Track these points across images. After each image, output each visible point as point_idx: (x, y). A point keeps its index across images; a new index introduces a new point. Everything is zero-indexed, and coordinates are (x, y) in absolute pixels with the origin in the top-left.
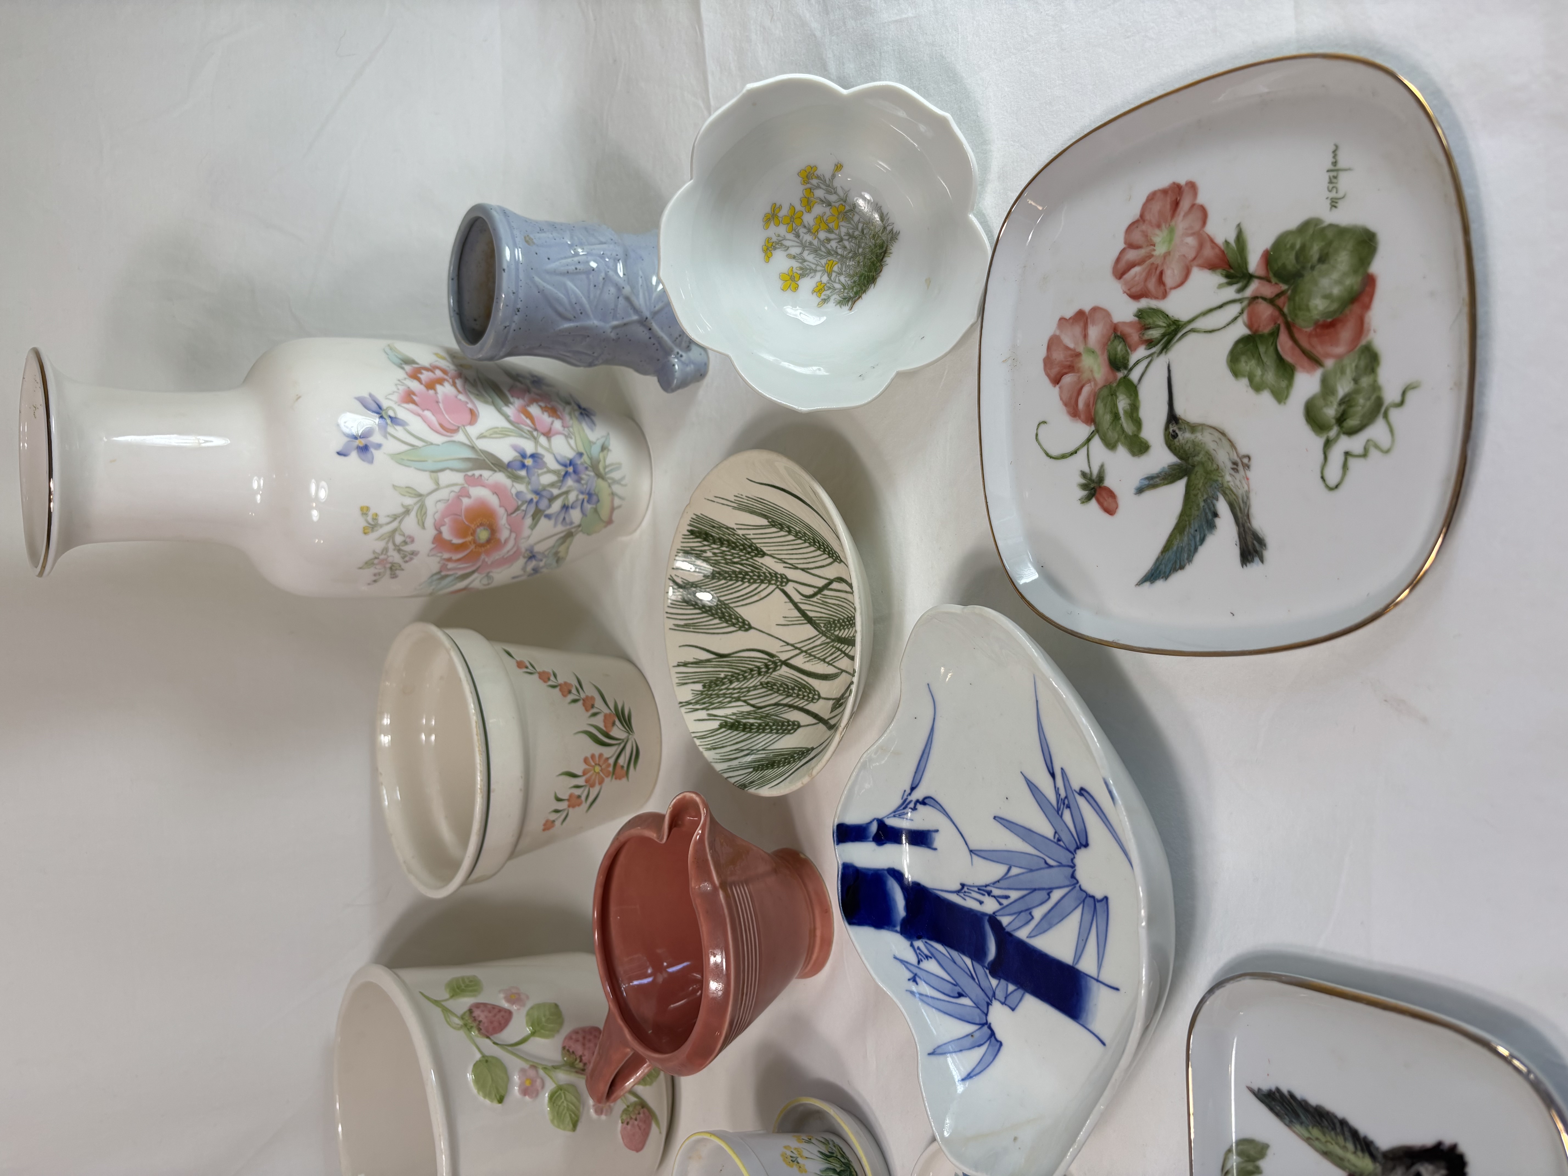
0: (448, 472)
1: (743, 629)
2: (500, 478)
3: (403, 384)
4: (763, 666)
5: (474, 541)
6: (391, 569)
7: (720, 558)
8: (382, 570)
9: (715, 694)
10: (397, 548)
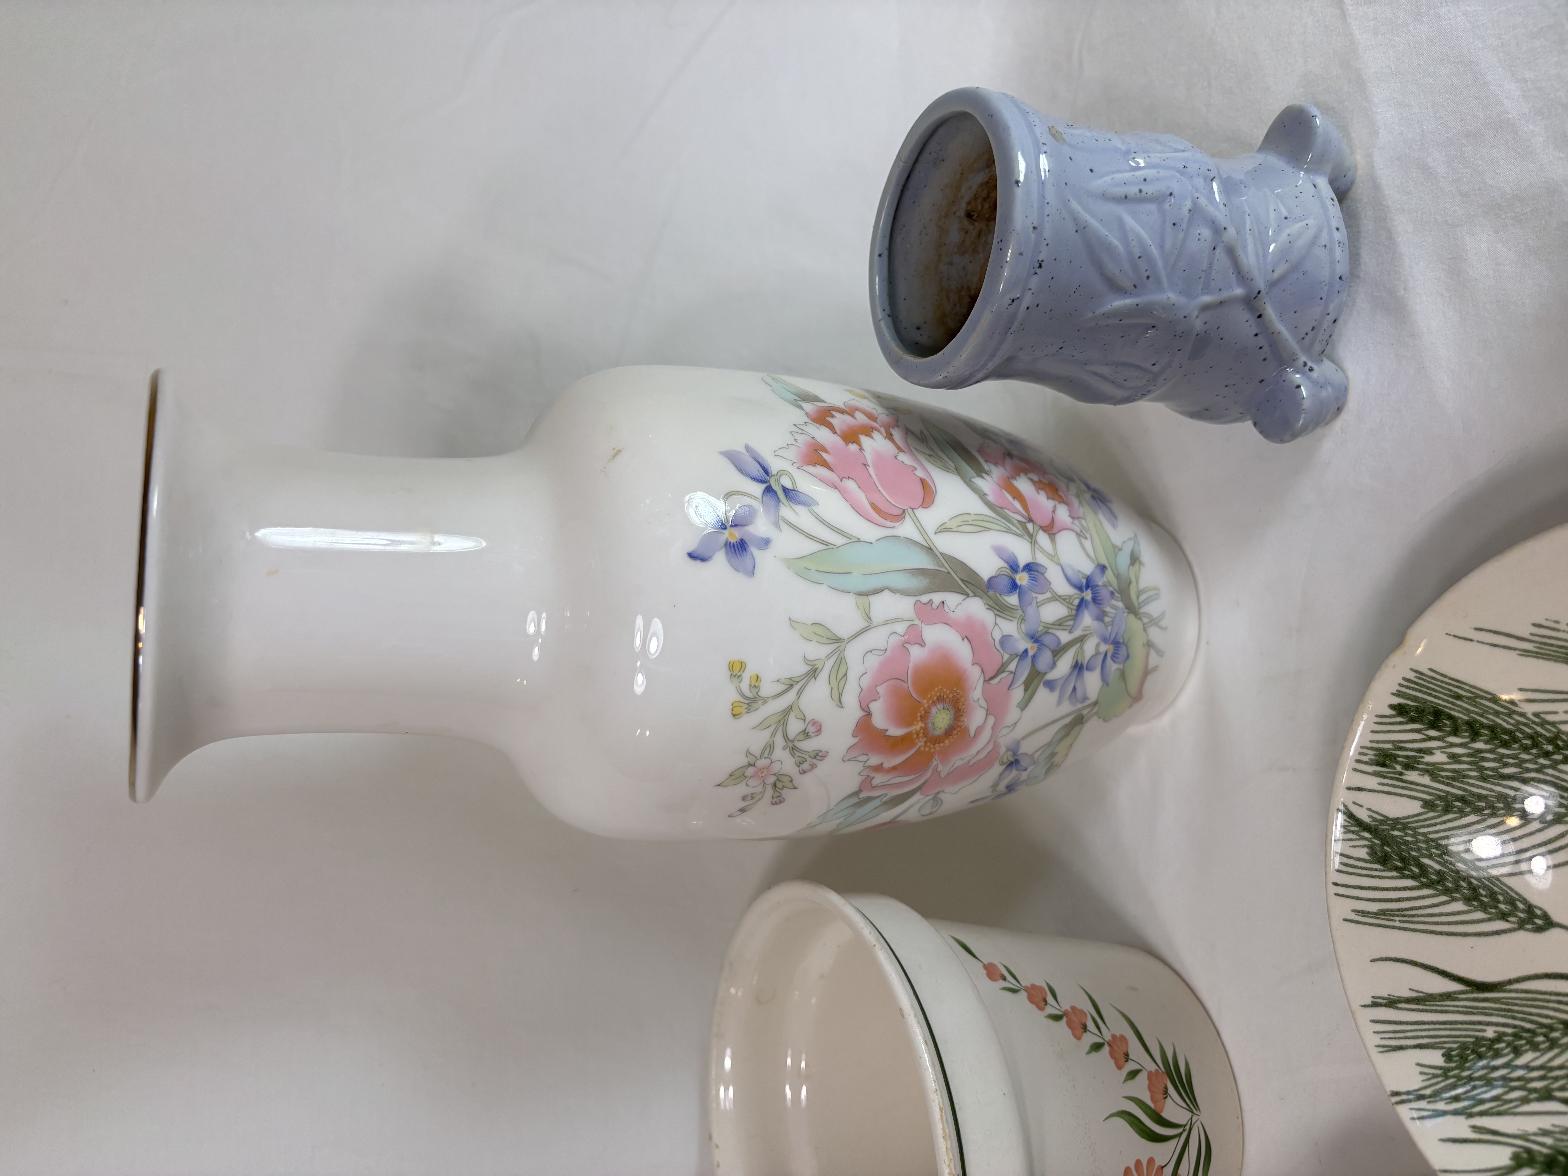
0: (886, 594)
1: (1529, 926)
2: (976, 608)
3: (803, 432)
5: (925, 732)
6: (775, 785)
8: (758, 789)
9: (1482, 1078)
10: (790, 744)
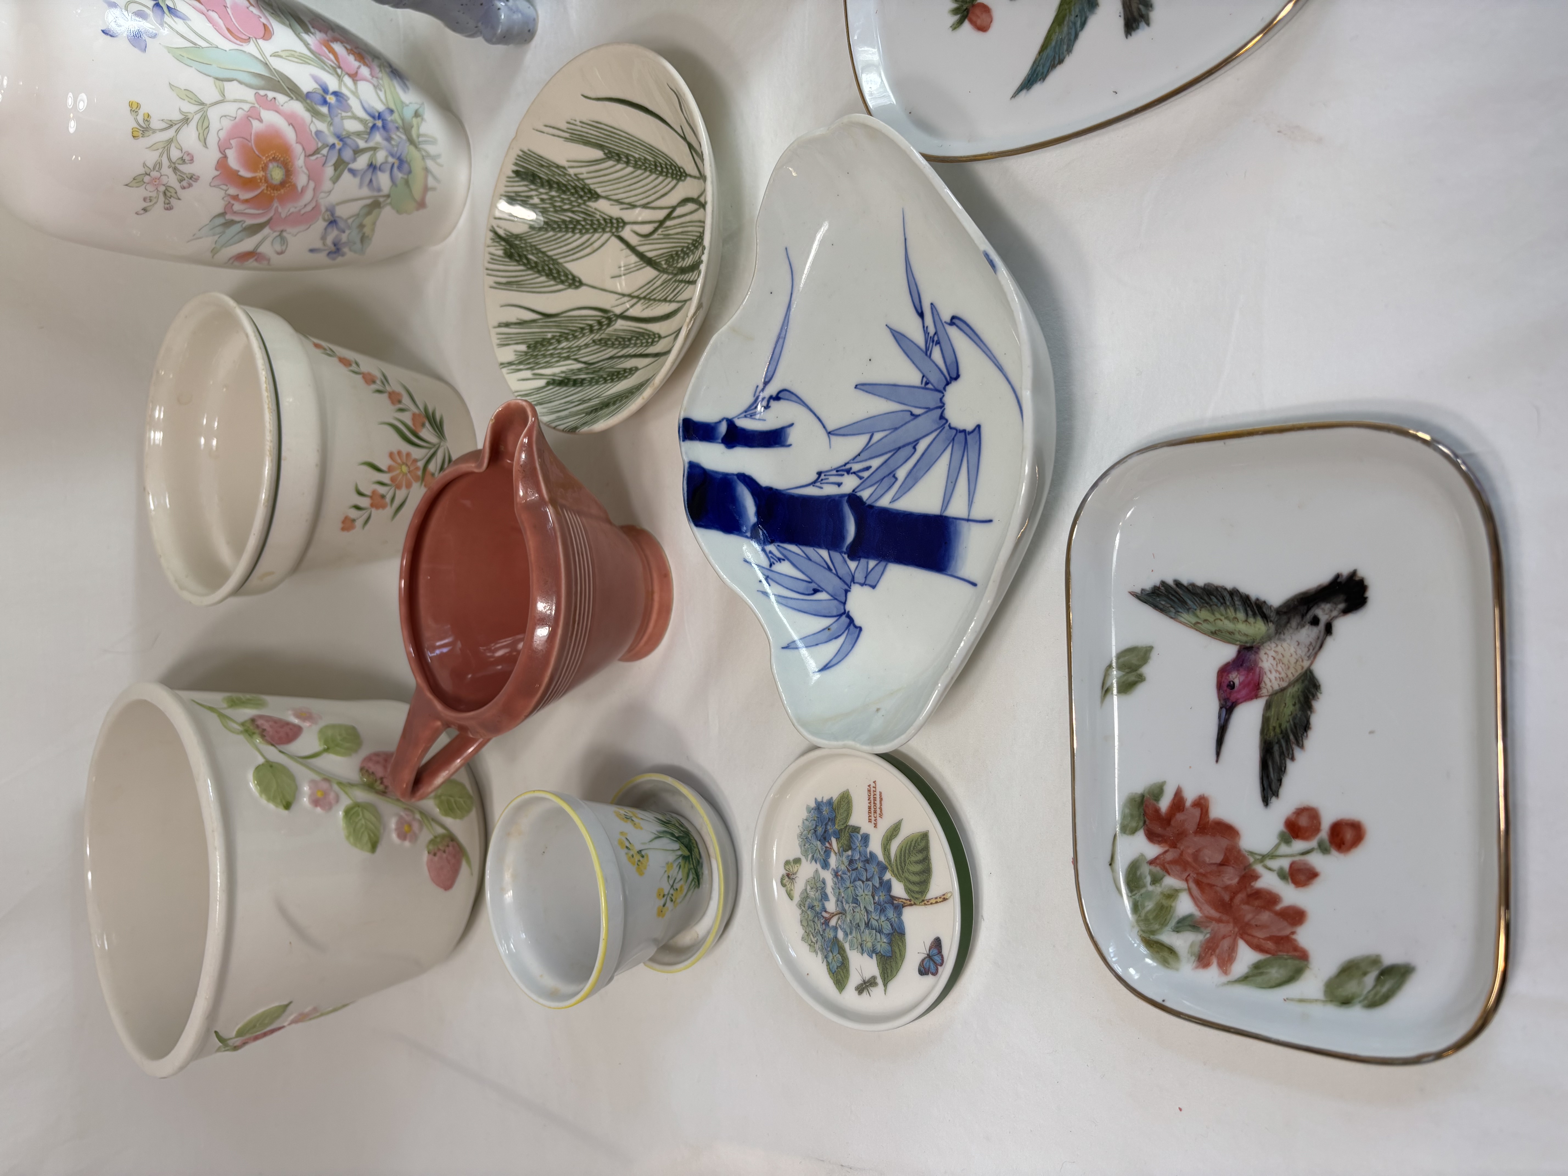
0: (235, 84)
1: (573, 286)
2: (297, 107)
4: (595, 324)
5: (266, 181)
6: (165, 193)
7: (548, 206)
8: (154, 194)
9: (542, 355)
10: (173, 166)
